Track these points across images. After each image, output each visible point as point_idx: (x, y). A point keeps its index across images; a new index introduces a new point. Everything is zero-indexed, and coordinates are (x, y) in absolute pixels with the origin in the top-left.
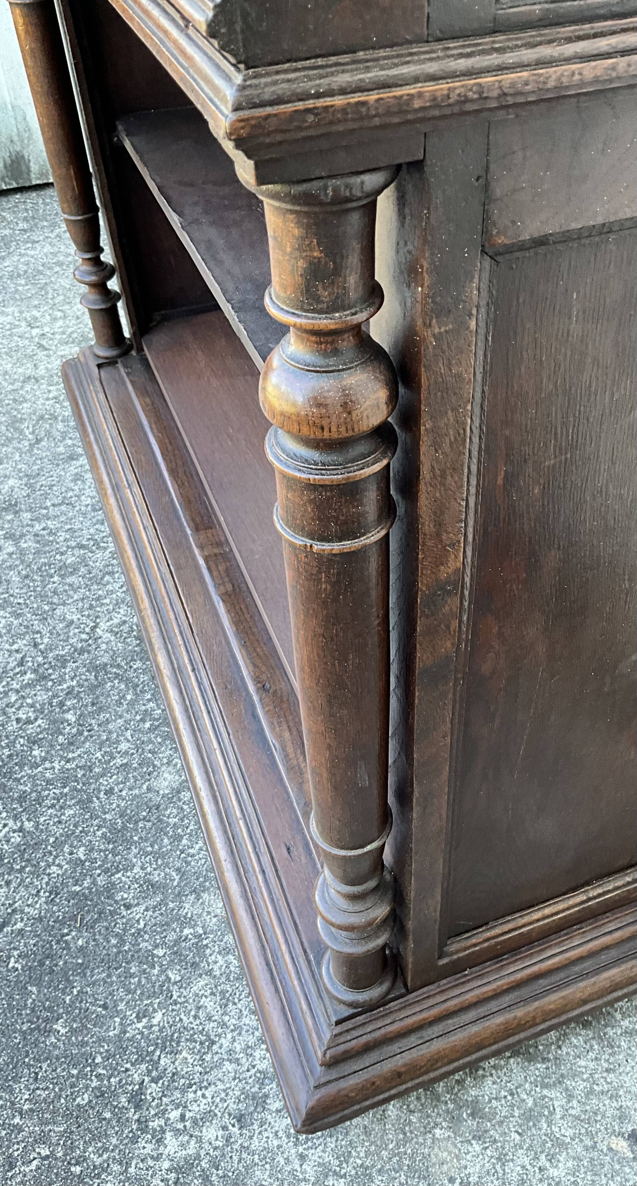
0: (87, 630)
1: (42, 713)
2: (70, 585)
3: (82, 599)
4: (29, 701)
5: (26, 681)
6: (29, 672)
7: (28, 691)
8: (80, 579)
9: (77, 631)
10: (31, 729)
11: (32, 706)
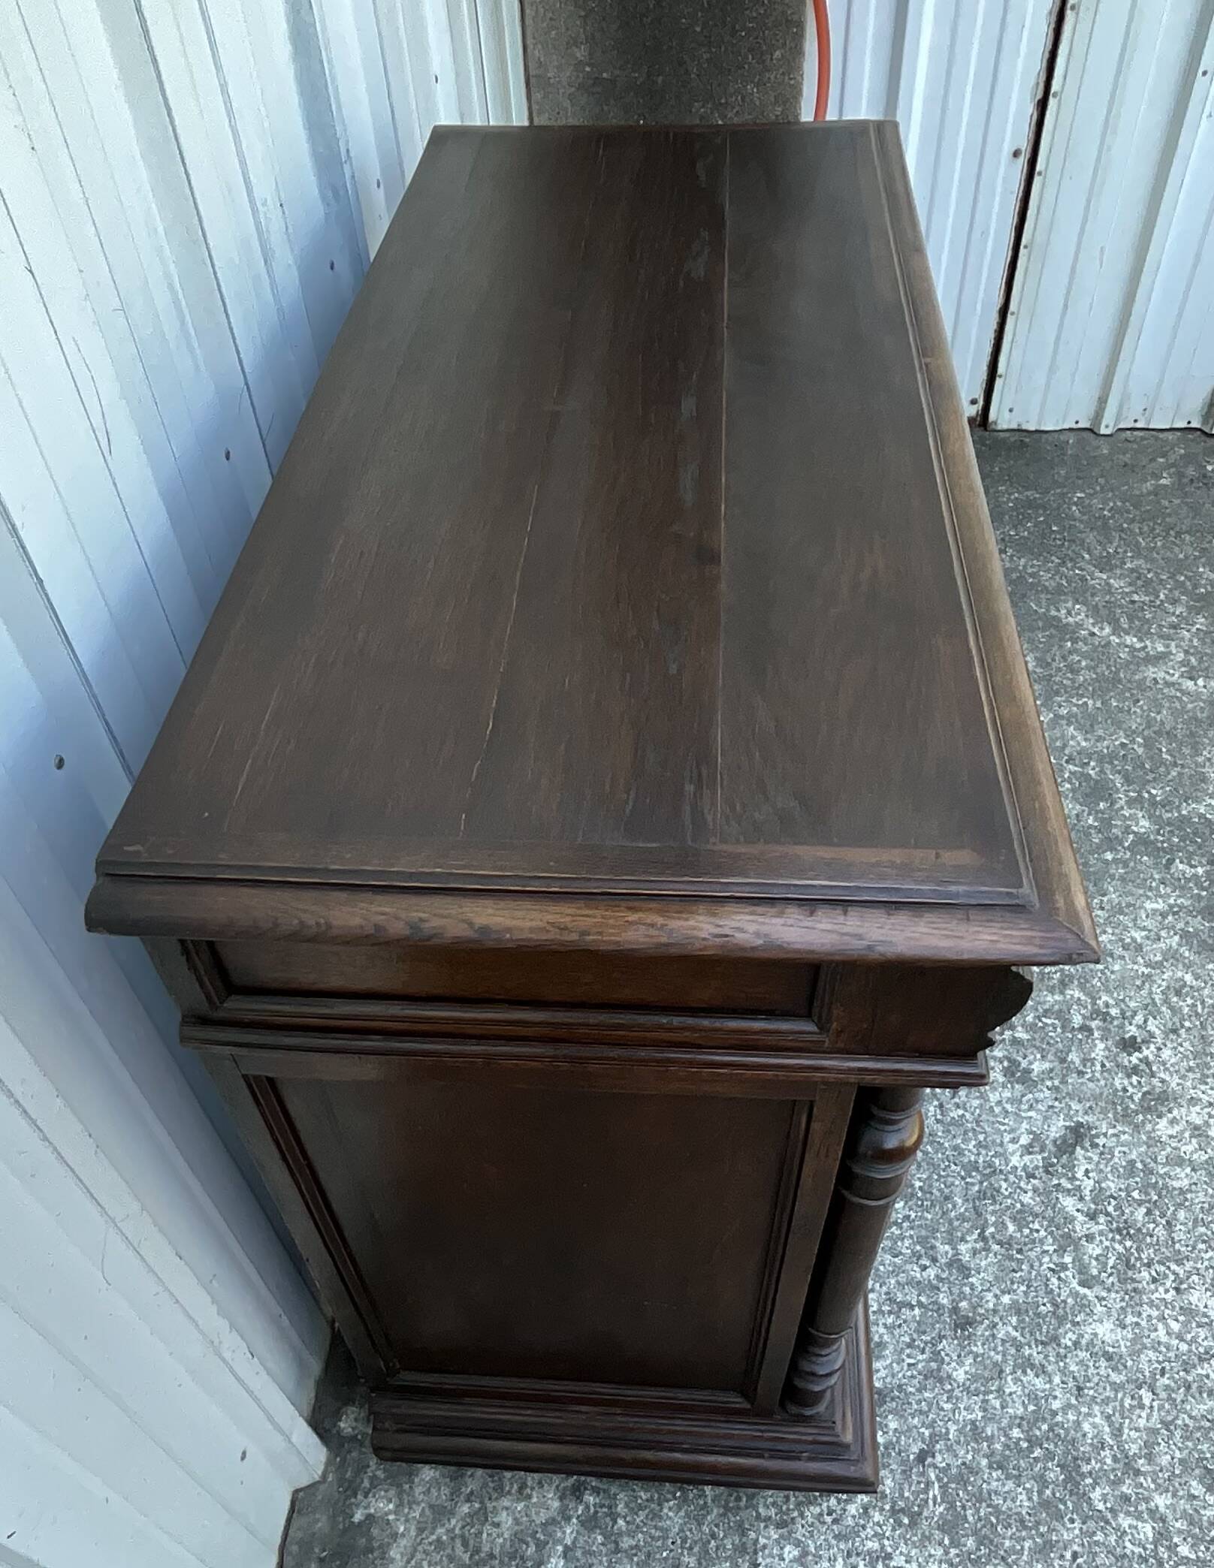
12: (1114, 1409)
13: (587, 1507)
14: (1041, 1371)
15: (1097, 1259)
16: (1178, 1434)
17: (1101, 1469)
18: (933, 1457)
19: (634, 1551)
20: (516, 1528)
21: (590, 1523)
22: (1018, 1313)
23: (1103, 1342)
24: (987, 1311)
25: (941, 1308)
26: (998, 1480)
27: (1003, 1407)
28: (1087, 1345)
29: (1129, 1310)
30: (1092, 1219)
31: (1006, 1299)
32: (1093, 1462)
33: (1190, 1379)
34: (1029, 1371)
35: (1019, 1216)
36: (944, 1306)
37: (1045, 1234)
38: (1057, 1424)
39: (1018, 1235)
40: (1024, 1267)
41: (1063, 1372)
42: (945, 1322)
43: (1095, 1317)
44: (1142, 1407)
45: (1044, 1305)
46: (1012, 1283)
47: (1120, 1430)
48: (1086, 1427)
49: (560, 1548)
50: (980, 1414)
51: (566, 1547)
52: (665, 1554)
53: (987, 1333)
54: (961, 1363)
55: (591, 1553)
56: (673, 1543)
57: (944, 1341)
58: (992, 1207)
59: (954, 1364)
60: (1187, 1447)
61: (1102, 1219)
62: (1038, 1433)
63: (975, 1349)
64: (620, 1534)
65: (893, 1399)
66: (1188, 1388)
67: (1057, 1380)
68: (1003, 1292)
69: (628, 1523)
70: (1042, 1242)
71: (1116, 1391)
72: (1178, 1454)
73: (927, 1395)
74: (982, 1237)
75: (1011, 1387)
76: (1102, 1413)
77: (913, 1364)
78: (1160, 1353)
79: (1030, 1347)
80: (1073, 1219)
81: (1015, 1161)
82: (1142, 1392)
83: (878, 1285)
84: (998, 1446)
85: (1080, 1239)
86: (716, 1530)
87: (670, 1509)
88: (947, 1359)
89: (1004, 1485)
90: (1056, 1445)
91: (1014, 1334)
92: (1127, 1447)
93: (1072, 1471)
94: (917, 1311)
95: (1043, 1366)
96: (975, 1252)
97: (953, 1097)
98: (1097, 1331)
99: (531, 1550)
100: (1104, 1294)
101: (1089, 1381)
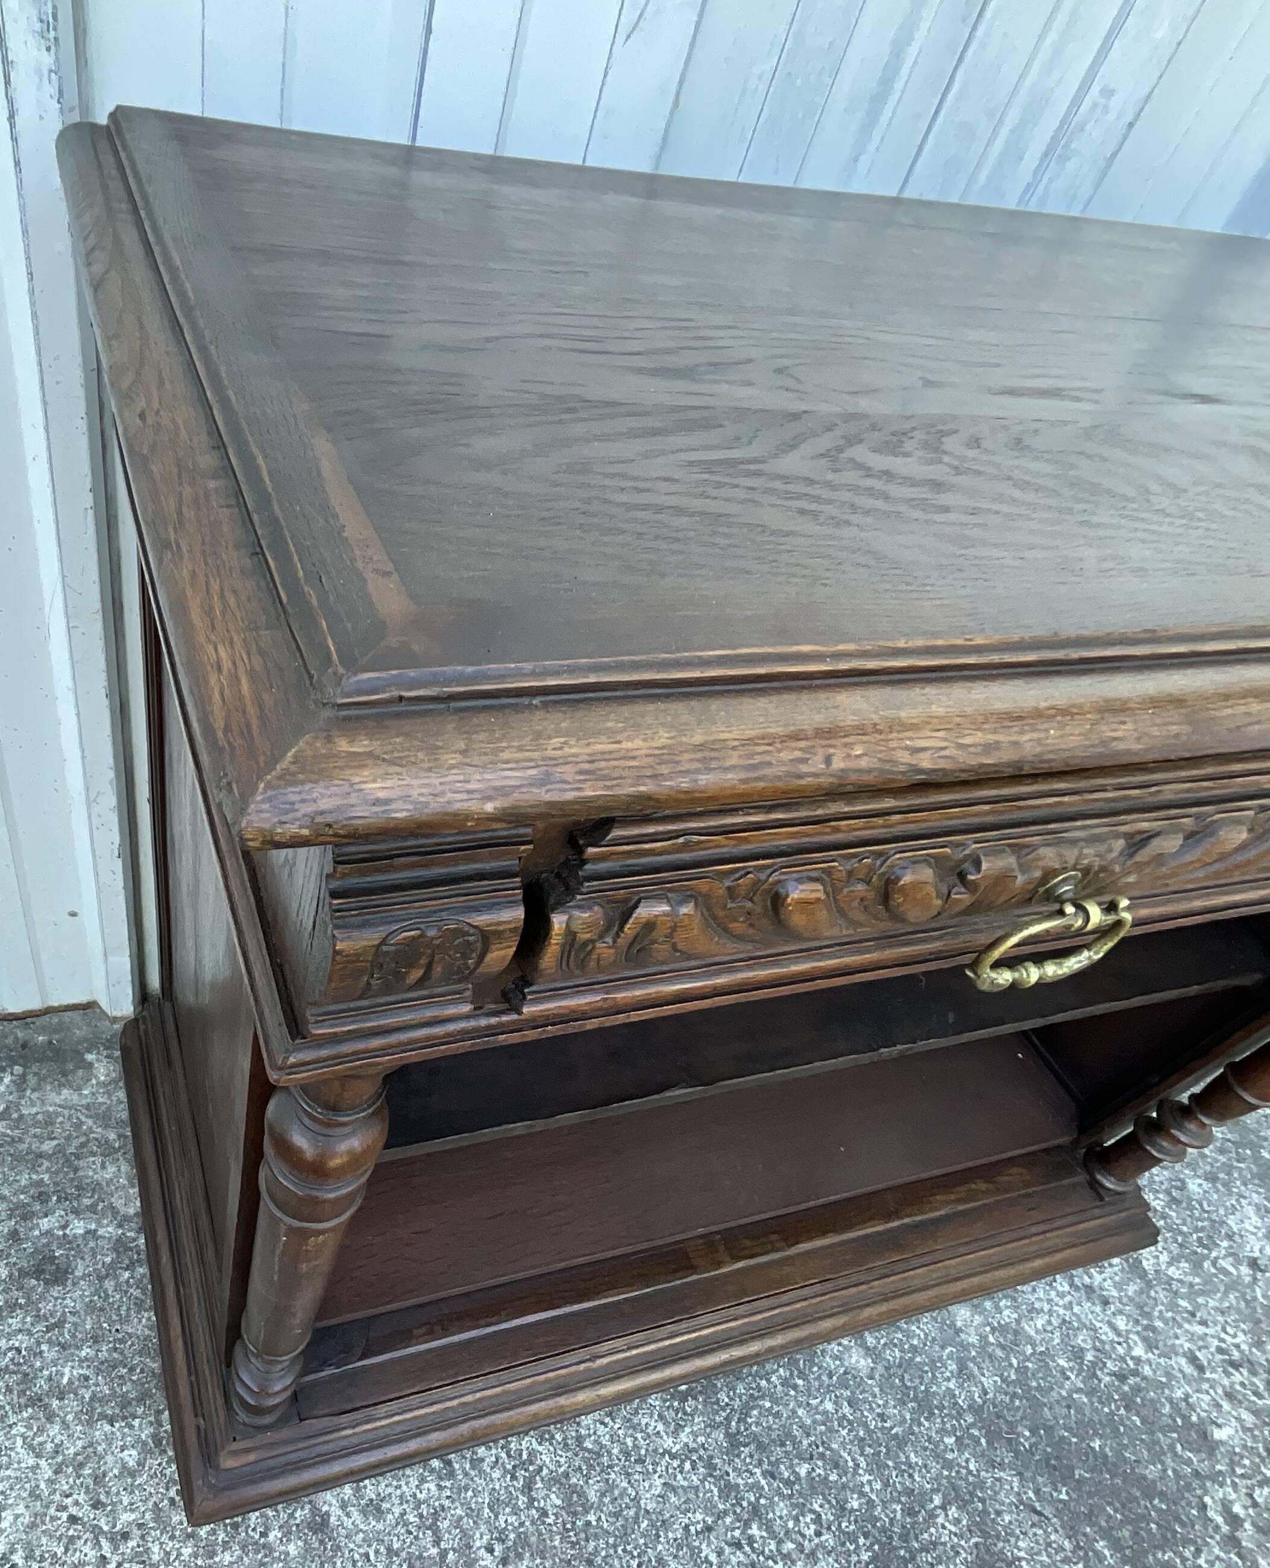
0: (676, 1463)
1: (804, 1505)
2: (603, 1495)
3: (628, 1474)
4: (791, 1524)
5: (764, 1534)
6: (749, 1532)
7: (777, 1529)
8: (591, 1481)
9: (679, 1477)
10: (827, 1516)
11: (797, 1520)
13: (135, 1240)
19: (102, 1295)
20: (104, 1184)
21: (120, 1246)
49: (93, 1226)
51: (95, 1231)
52: (105, 1325)
55: (94, 1256)
56: (117, 1330)
64: (116, 1277)
65: (322, 1542)
69: (127, 1282)
77: (369, 1560)
83: (449, 1494)
86: (138, 1371)
87: (149, 1319)
94: (434, 1551)
97: (730, 1545)
99: (87, 1202)
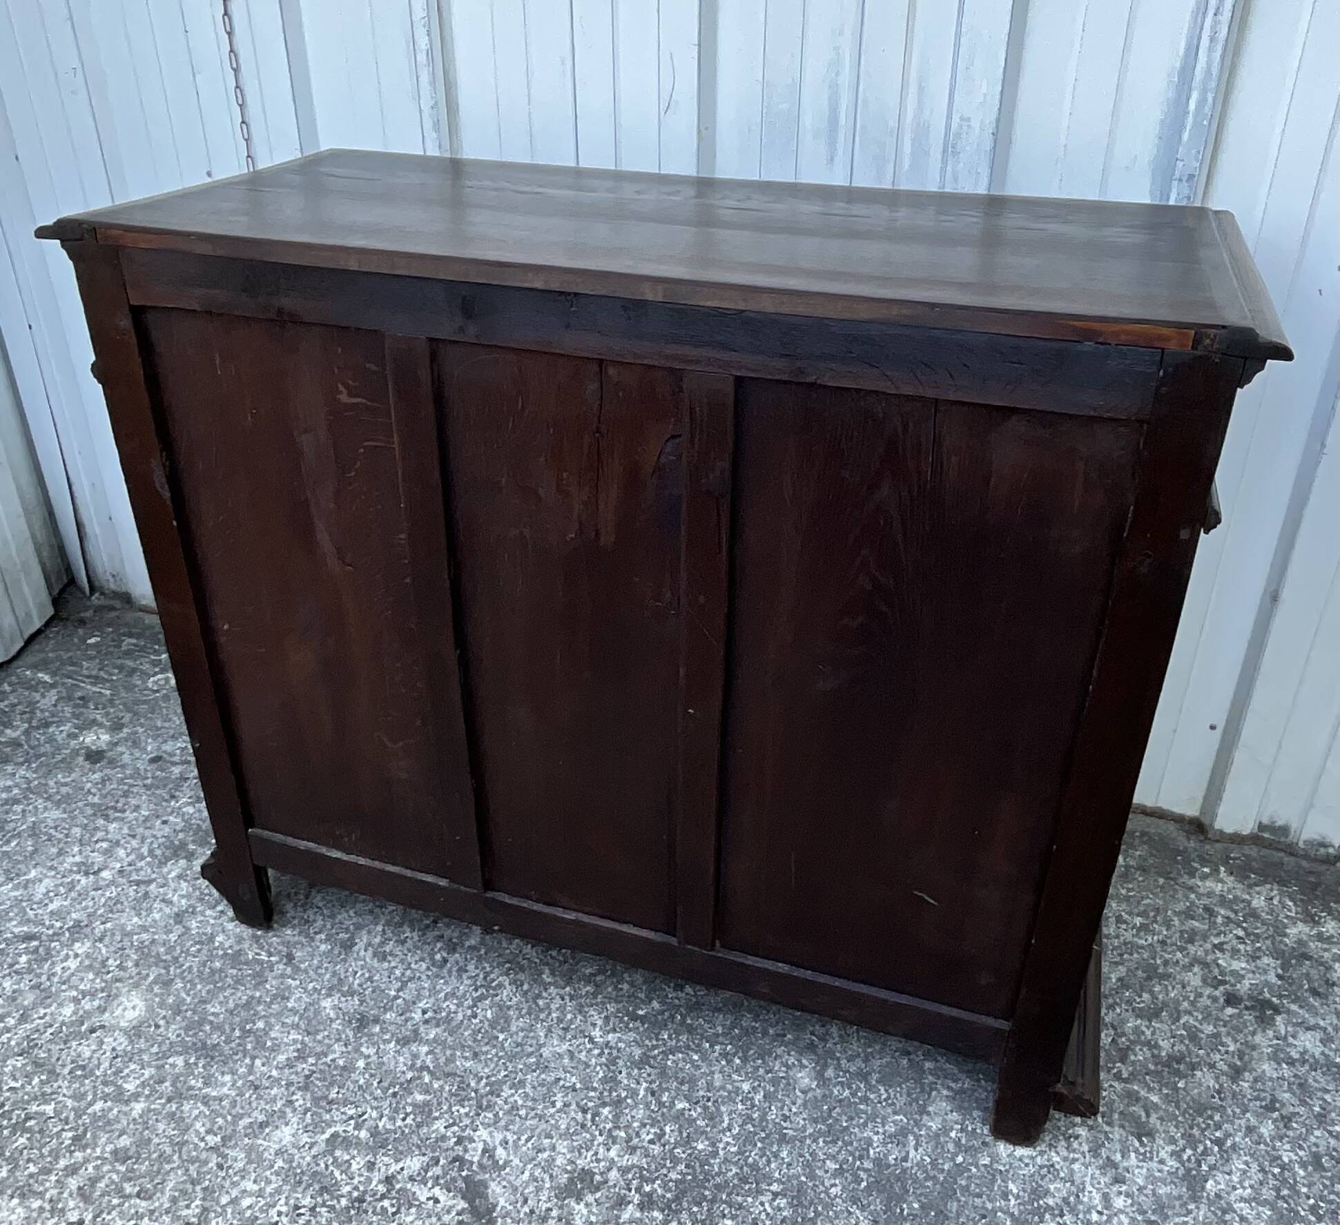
12: (223, 1108)
14: (290, 1064)
15: (347, 1161)
16: (169, 1150)
17: (193, 1074)
18: (285, 964)
22: (344, 1068)
23: (277, 1127)
24: (361, 1045)
25: (386, 1010)
26: (240, 999)
27: (283, 1023)
28: (285, 1113)
29: (286, 1166)
30: (387, 1178)
31: (361, 1064)
32: (201, 1070)
33: (198, 1188)
34: (296, 1054)
35: (427, 1110)
36: (385, 1013)
37: (397, 1124)
38: (245, 1056)
39: (409, 1101)
40: (379, 1091)
41: (278, 1080)
42: (372, 1009)
43: (301, 1131)
44: (208, 1132)
45: (338, 1093)
46: (372, 1075)
47: (206, 1104)
48: (228, 1078)
50: (290, 1005)
53: (344, 1036)
54: (334, 1007)
57: (357, 1002)
58: (447, 1088)
59: (336, 1003)
60: (154, 1152)
61: (382, 1189)
62: (248, 1040)
63: (338, 1022)
65: (340, 952)
66: (193, 1183)
67: (274, 1073)
68: (367, 1064)
70: (393, 1119)
71: (234, 1116)
72: (156, 1140)
73: (328, 976)
74: (424, 1068)
75: (294, 1035)
76: (228, 1096)
77: (355, 974)
78: (235, 1174)
79: (312, 1065)
80: (397, 1161)
81: (483, 1133)
82: (218, 1139)
84: (260, 1008)
85: (375, 1156)
88: (343, 999)
89: (234, 1000)
90: (231, 1049)
91: (330, 1057)
92: (192, 1102)
93: (207, 1052)
95: (292, 1067)
96: (415, 1056)
98: (288, 1127)
100: (314, 1152)
101: (257, 1099)
